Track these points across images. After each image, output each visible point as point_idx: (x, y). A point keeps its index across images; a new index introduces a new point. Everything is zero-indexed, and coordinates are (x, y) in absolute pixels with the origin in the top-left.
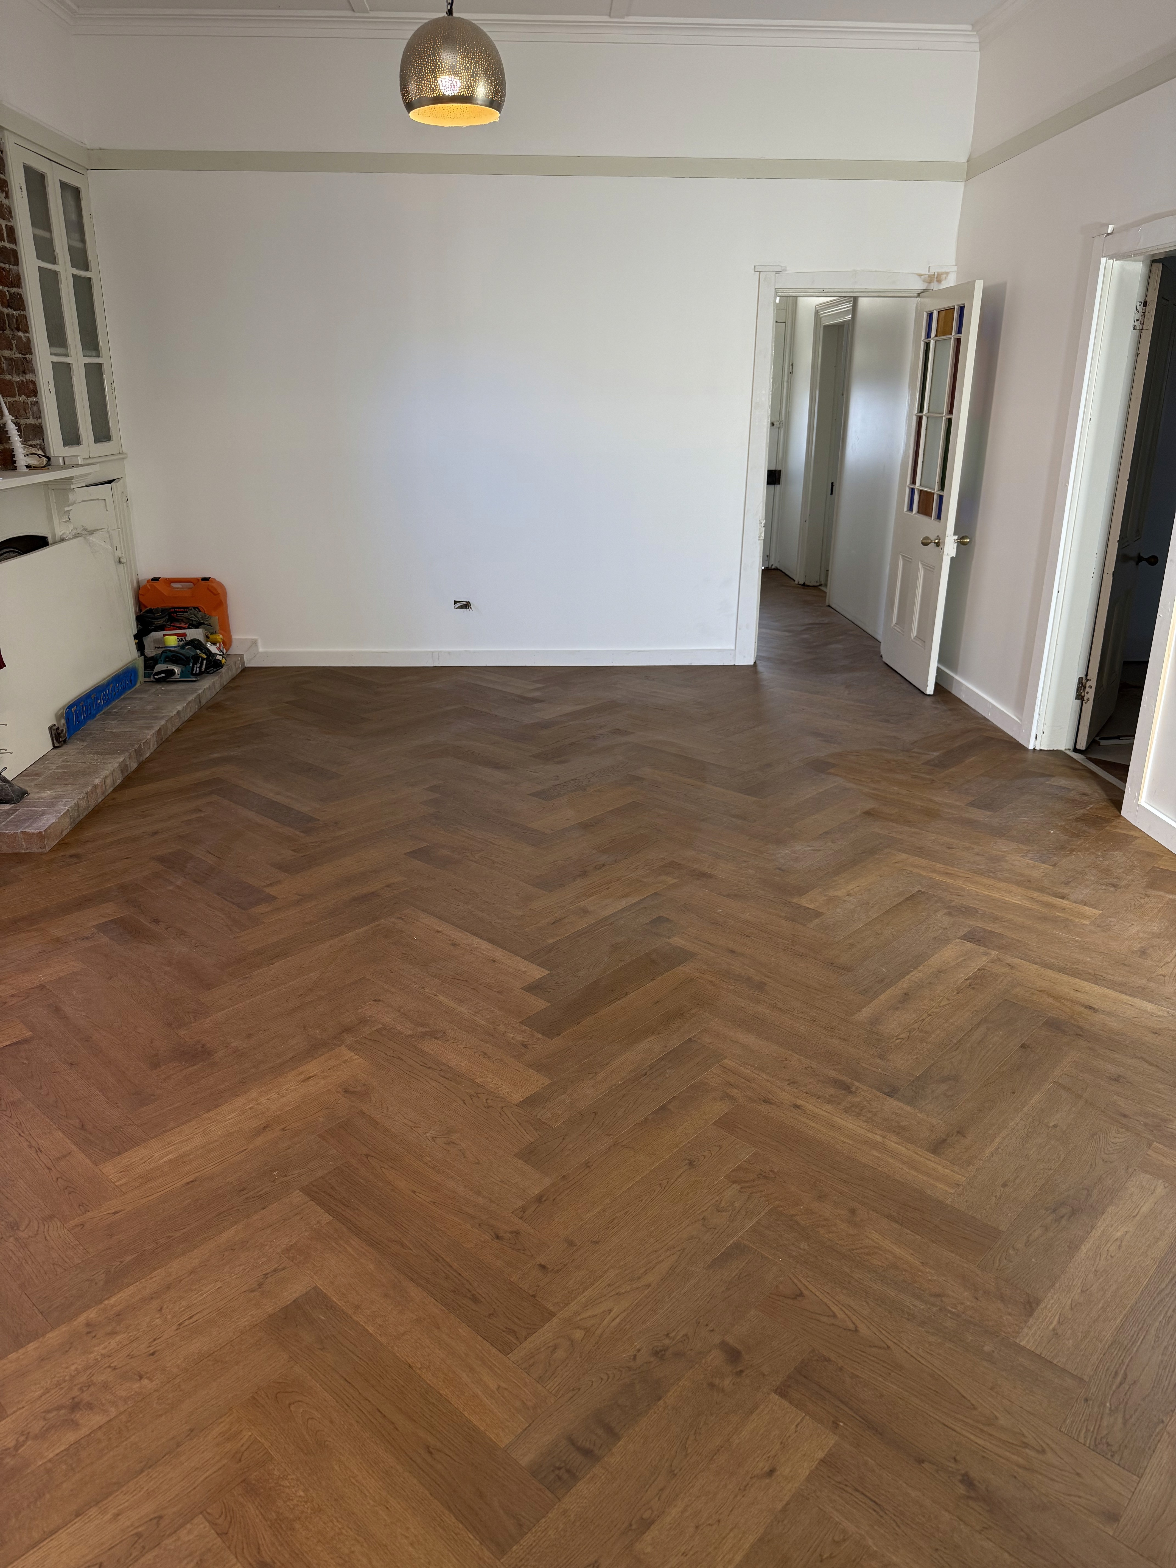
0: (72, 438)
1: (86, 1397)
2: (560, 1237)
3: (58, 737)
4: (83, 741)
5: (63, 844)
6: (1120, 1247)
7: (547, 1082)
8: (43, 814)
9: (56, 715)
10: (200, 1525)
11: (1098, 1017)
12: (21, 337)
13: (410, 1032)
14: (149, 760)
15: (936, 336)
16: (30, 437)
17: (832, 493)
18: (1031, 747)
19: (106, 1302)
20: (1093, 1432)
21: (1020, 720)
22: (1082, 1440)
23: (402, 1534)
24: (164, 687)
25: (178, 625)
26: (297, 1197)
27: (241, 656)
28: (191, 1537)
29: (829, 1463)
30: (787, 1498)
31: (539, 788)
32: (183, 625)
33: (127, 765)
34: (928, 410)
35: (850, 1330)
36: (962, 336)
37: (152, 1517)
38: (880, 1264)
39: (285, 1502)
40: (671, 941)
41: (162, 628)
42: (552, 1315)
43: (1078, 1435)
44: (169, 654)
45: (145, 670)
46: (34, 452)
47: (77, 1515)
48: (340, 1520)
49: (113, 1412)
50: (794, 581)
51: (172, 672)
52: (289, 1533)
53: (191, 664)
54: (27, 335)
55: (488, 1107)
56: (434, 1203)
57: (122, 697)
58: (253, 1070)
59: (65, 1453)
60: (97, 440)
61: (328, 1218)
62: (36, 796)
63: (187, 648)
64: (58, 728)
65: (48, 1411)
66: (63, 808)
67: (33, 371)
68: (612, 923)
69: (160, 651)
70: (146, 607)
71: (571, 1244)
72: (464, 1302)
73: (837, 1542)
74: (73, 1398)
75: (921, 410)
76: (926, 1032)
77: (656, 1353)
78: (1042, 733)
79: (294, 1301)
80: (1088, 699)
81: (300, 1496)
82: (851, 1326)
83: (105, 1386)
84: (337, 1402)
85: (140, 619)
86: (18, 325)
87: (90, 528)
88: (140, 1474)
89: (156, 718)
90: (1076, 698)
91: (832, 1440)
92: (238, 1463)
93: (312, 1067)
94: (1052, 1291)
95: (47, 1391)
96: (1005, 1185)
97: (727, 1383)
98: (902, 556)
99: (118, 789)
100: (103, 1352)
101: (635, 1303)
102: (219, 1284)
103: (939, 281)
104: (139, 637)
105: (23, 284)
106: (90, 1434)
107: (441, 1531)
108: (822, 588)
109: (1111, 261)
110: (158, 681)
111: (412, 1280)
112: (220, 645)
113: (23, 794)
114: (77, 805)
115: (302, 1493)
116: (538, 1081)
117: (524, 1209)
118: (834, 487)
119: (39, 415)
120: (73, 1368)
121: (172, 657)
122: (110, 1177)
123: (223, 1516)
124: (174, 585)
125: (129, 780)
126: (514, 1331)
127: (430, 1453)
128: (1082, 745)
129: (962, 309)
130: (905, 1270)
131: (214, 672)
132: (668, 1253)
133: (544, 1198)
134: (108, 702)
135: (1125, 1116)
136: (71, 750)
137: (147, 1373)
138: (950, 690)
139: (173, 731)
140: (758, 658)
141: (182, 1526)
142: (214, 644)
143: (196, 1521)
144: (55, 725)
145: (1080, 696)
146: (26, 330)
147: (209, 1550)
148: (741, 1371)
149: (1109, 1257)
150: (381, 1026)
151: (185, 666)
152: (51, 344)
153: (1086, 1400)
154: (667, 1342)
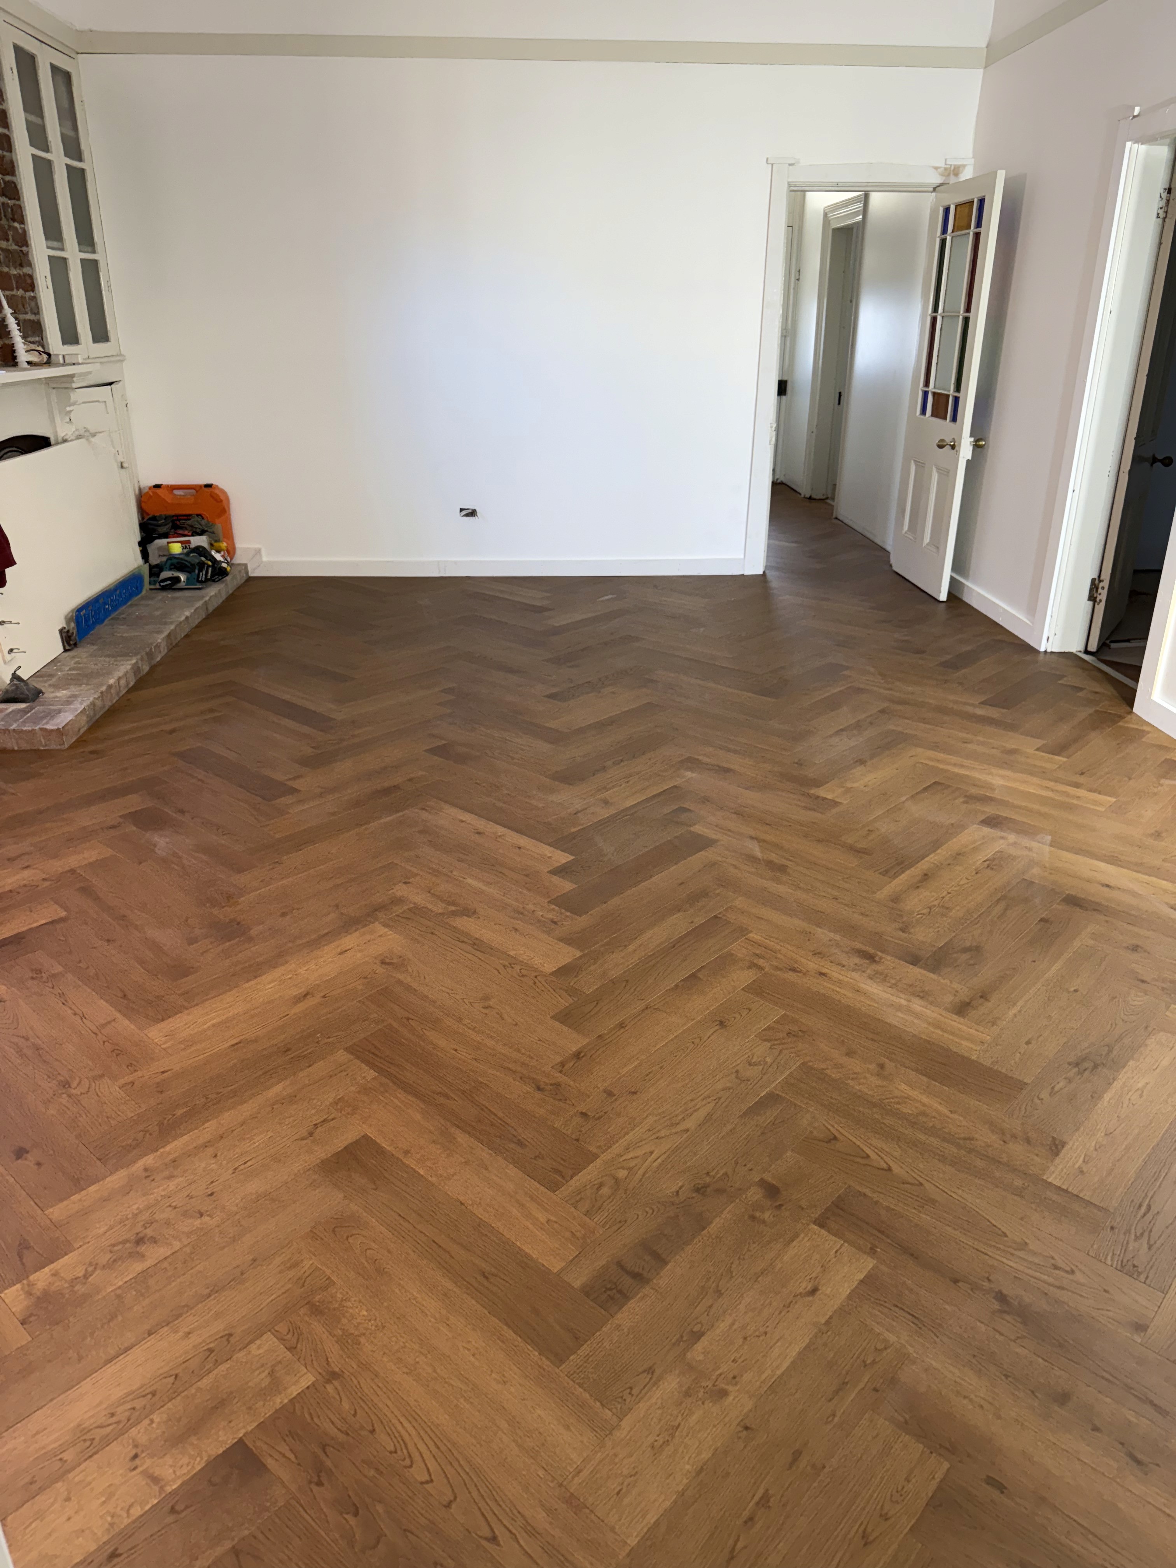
0: (70, 337)
1: (149, 1232)
2: (599, 1088)
3: (69, 640)
4: (93, 644)
5: (81, 741)
6: (1141, 1096)
7: (578, 954)
8: (59, 711)
9: (66, 618)
10: (269, 1341)
11: (1115, 894)
12: (16, 228)
13: (440, 911)
14: (160, 663)
15: (953, 232)
16: (29, 333)
17: (839, 403)
18: (1042, 649)
19: (162, 1150)
20: (1119, 1255)
21: (1032, 622)
22: (1109, 1262)
23: (463, 1347)
24: (170, 595)
25: (181, 532)
26: (342, 1056)
27: (246, 565)
28: (261, 1351)
29: (869, 1281)
30: (830, 1313)
31: (554, 690)
32: (186, 532)
33: (138, 668)
34: (944, 309)
35: (883, 1169)
36: (982, 230)
37: (222, 1334)
38: (910, 1112)
39: (349, 1321)
40: (692, 829)
41: (166, 536)
42: (596, 1157)
43: (1106, 1258)
44: (175, 561)
45: (150, 577)
46: (34, 348)
47: (150, 1334)
48: (403, 1335)
49: (177, 1245)
50: (800, 494)
51: (178, 580)
52: (355, 1346)
53: (197, 571)
54: (22, 226)
55: (523, 976)
56: (476, 1059)
57: (129, 603)
58: (290, 945)
59: (133, 1280)
60: (96, 340)
61: (373, 1074)
62: (52, 695)
63: (191, 555)
64: (68, 631)
65: (114, 1245)
66: (79, 706)
67: (30, 264)
68: (633, 814)
69: (164, 559)
70: (148, 514)
71: (610, 1094)
72: (510, 1146)
73: (879, 1350)
74: (137, 1234)
75: (936, 309)
76: (947, 908)
77: (697, 1190)
78: (1053, 635)
79: (345, 1148)
80: (1100, 601)
81: (364, 1316)
82: (885, 1166)
83: (168, 1223)
84: (393, 1234)
85: (143, 526)
86: (13, 214)
87: (92, 431)
88: (208, 1298)
89: (165, 623)
90: (1088, 600)
91: (870, 1263)
92: (301, 1288)
93: (349, 941)
94: (1077, 1134)
95: (111, 1228)
96: (1028, 1043)
97: (767, 1215)
98: (915, 461)
99: (130, 691)
100: (163, 1193)
101: (675, 1146)
102: (270, 1134)
103: (956, 174)
104: (144, 544)
105: (17, 172)
106: (156, 1264)
107: (501, 1344)
108: (828, 501)
109: (1136, 145)
110: (164, 588)
111: (458, 1127)
112: (224, 553)
113: (38, 693)
114: (93, 704)
115: (365, 1313)
116: (567, 955)
117: (562, 1064)
118: (842, 397)
119: (37, 311)
120: (135, 1207)
121: (178, 564)
122: (156, 1041)
123: (291, 1333)
124: (176, 492)
125: (142, 682)
126: (560, 1171)
127: (486, 1278)
128: (1093, 646)
129: (982, 202)
130: (934, 1117)
131: (220, 580)
132: (704, 1102)
133: (582, 1055)
134: (115, 608)
135: (1143, 981)
136: (82, 653)
137: (207, 1211)
138: (960, 597)
139: (183, 636)
140: (766, 567)
141: (251, 1342)
142: (218, 551)
143: (265, 1337)
144: (65, 628)
145: (1092, 598)
146: (22, 221)
147: (280, 1362)
148: (781, 1205)
149: (1131, 1105)
150: (412, 905)
151: (190, 572)
152: (47, 238)
153: (1112, 1228)
154: (708, 1180)
